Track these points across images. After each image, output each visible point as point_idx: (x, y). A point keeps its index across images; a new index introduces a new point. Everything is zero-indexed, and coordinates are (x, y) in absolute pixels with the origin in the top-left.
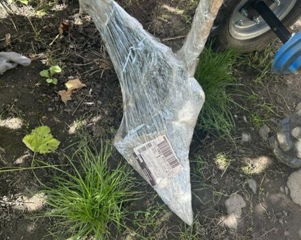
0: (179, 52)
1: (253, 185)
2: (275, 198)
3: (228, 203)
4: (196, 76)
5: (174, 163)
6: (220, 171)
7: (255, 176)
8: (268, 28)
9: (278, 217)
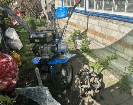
0: (39, 85)
1: (67, 95)
2: (71, 93)
3: (66, 100)
4: (44, 86)
5: (53, 101)
6: (61, 97)
7: (66, 93)
8: (47, 74)
9: (74, 95)
